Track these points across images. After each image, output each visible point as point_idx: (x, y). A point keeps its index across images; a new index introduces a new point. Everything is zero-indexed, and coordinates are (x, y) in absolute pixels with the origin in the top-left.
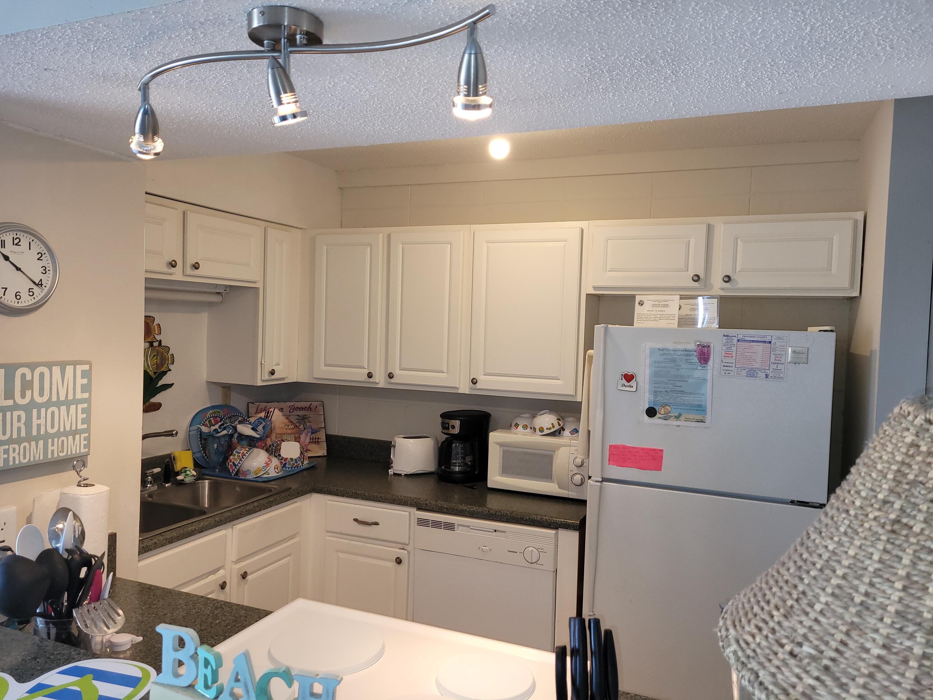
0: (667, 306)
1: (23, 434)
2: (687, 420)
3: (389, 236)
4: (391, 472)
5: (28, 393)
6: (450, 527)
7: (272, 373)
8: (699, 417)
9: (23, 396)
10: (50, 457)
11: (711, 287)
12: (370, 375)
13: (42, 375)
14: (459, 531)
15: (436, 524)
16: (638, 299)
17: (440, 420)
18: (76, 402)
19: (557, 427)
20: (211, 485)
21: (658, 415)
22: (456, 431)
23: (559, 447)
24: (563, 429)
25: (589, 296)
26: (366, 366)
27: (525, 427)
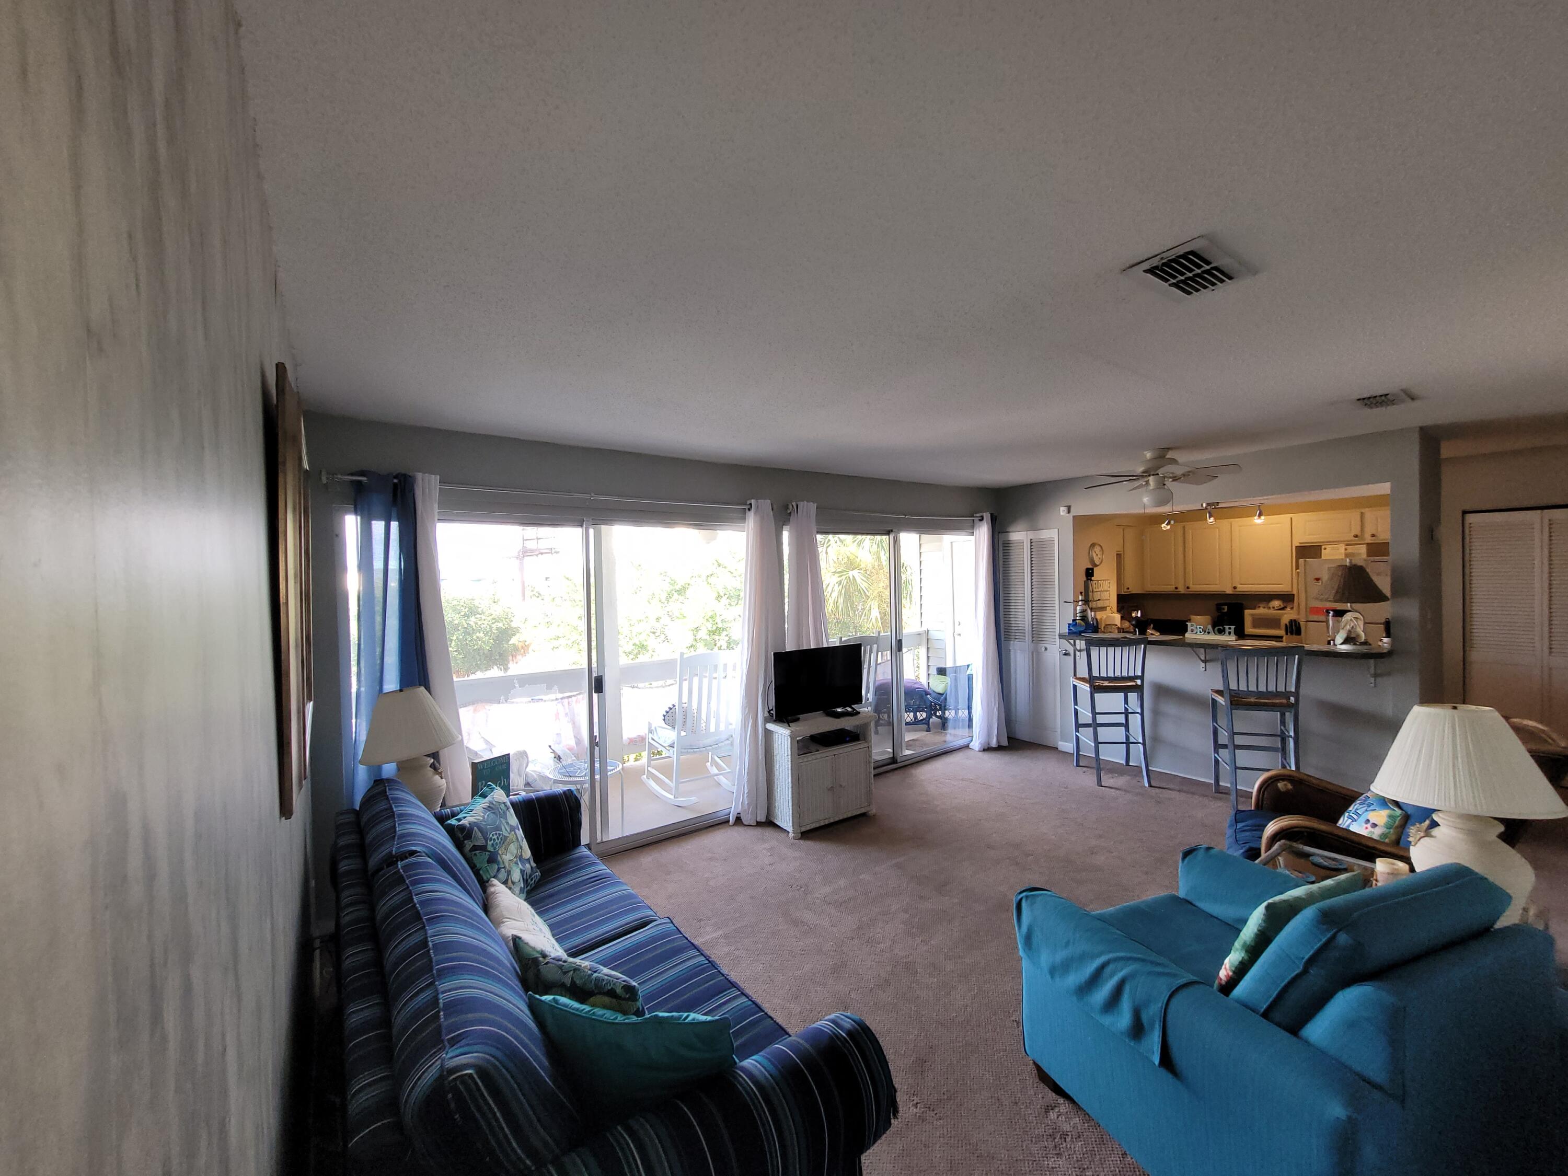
0: (1339, 549)
3: (1184, 527)
5: (1101, 587)
7: (1128, 588)
11: (1365, 540)
13: (1102, 583)
16: (1323, 547)
17: (1216, 606)
19: (1282, 606)
22: (1226, 610)
23: (1283, 614)
24: (1286, 607)
25: (1296, 547)
26: (1173, 583)
27: (1264, 608)
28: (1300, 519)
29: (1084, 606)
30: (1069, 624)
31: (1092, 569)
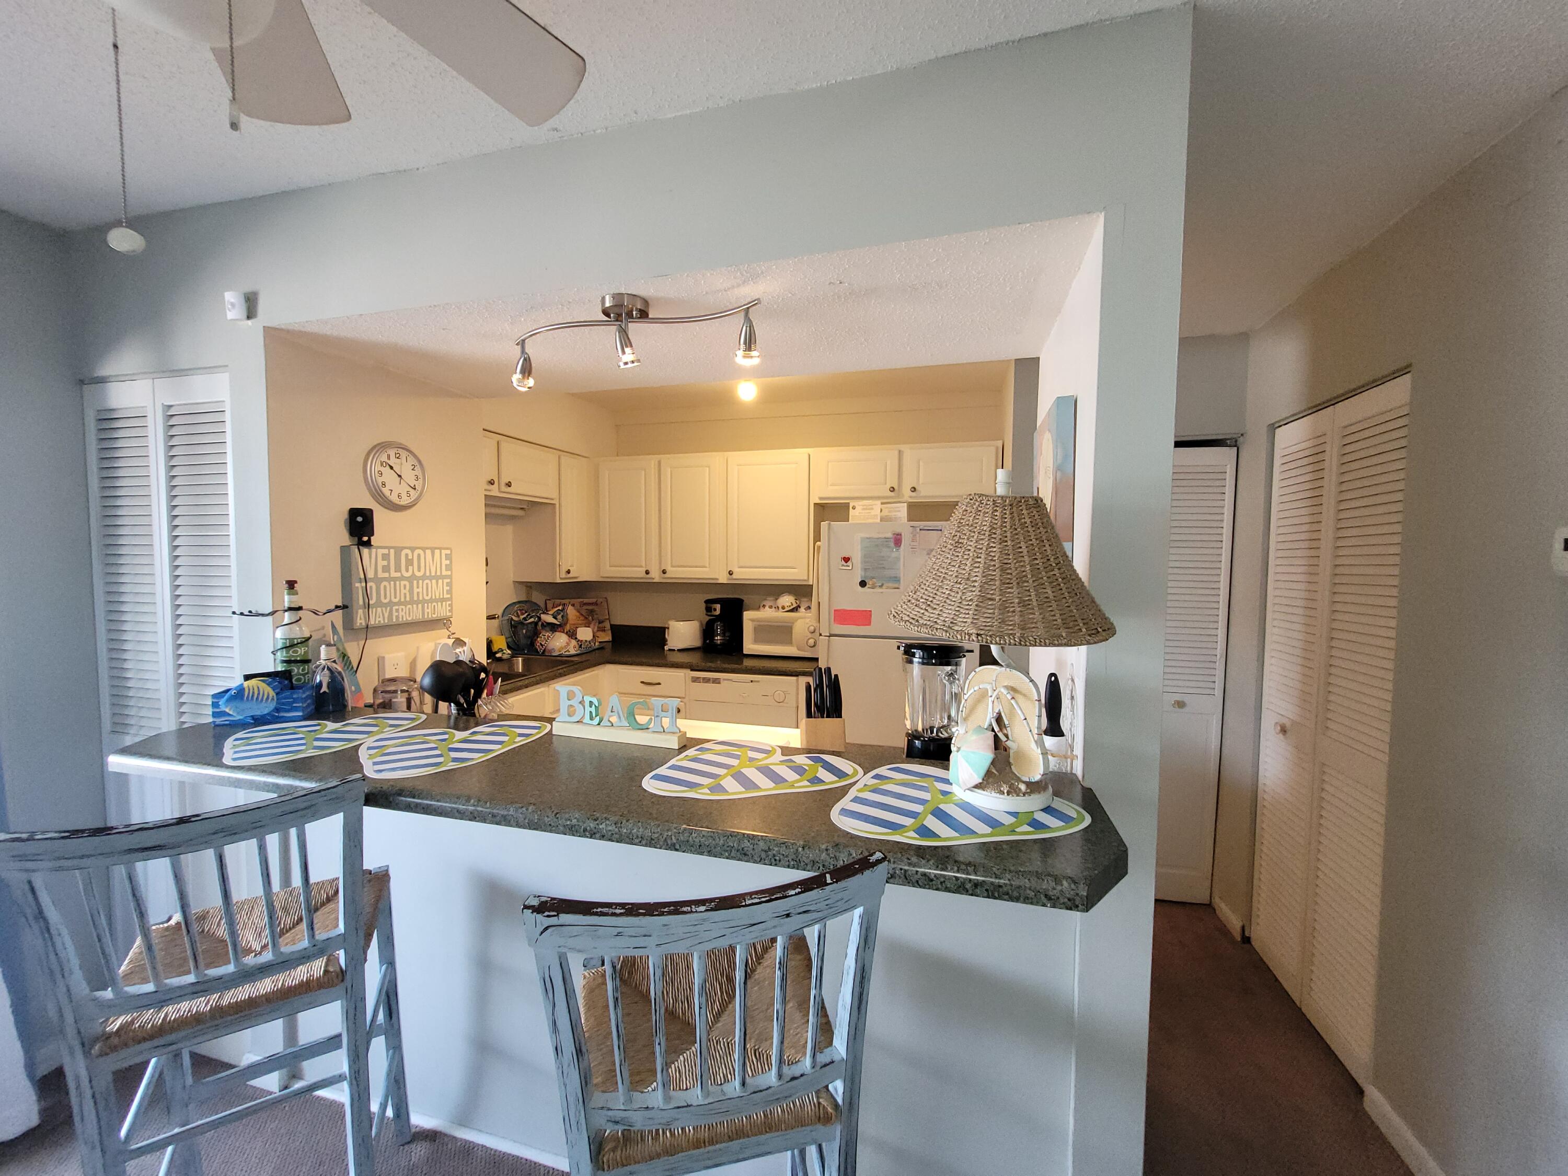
0: (872, 509)
1: (408, 599)
2: (888, 588)
3: (659, 462)
4: (666, 648)
5: (410, 568)
6: (717, 681)
7: (568, 572)
8: (896, 586)
9: (407, 570)
10: (426, 617)
11: (903, 495)
12: (647, 572)
13: (419, 556)
14: (724, 683)
15: (707, 680)
16: (851, 505)
17: (704, 605)
18: (443, 577)
19: (795, 605)
20: (523, 661)
21: (867, 586)
22: (718, 612)
23: (797, 619)
24: (799, 607)
25: (815, 504)
26: (644, 565)
27: (771, 607)
28: (823, 456)
31: (369, 515)
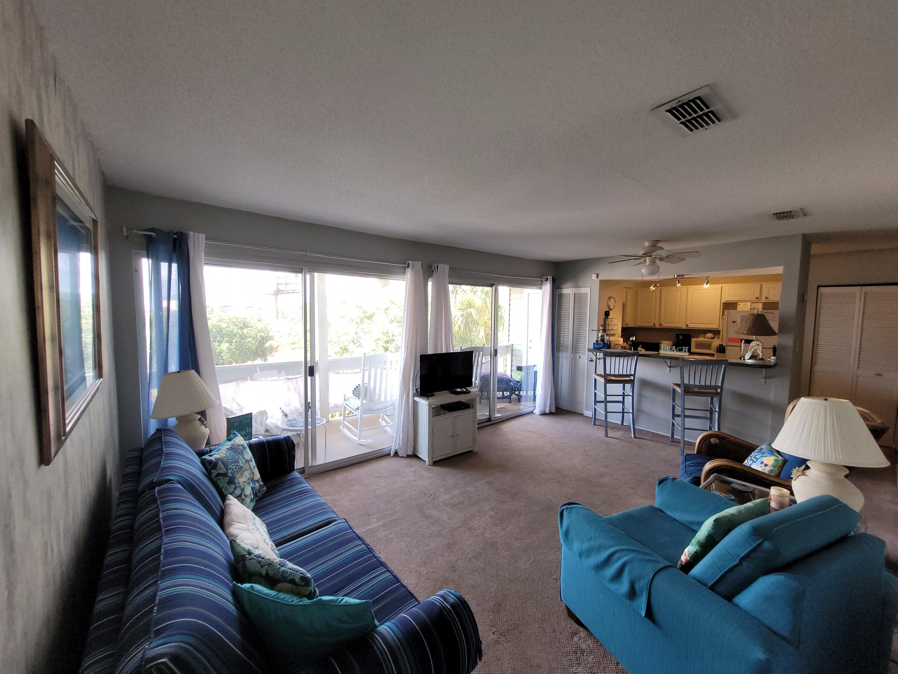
0: (747, 305)
3: (661, 289)
5: (613, 323)
7: (627, 324)
11: (761, 300)
12: (654, 325)
13: (614, 320)
16: (738, 304)
17: (676, 335)
18: (616, 324)
19: (713, 337)
22: (681, 338)
23: (713, 341)
25: (723, 303)
26: (653, 322)
27: (702, 337)
28: (726, 287)
29: (603, 333)
30: (594, 343)
31: (609, 312)
